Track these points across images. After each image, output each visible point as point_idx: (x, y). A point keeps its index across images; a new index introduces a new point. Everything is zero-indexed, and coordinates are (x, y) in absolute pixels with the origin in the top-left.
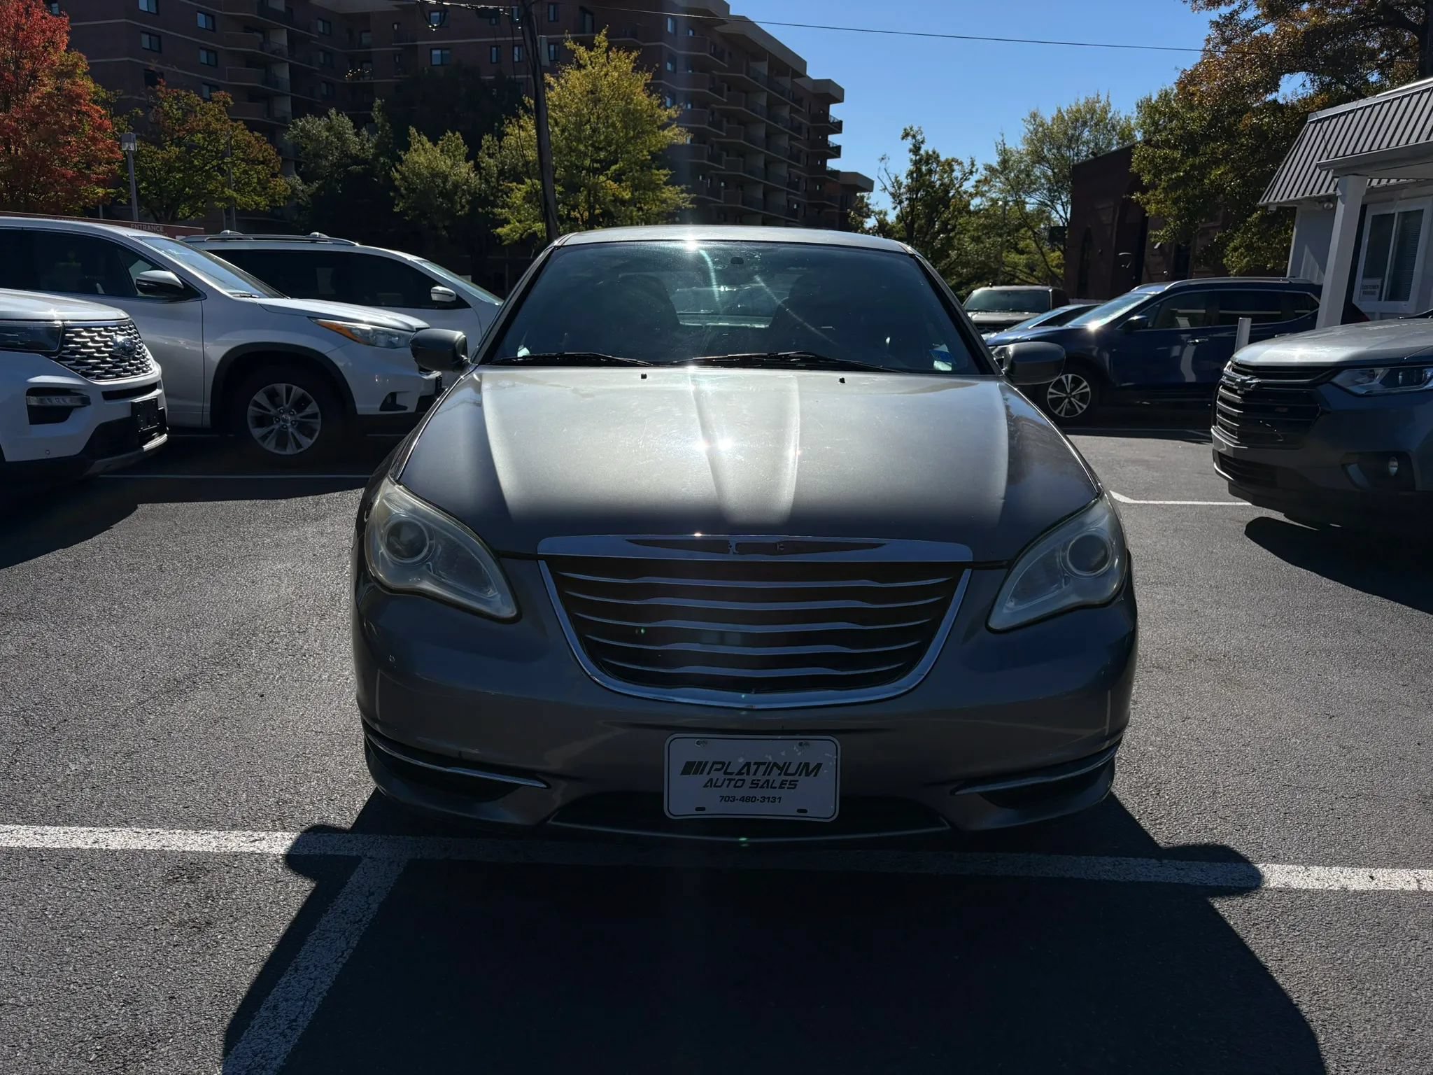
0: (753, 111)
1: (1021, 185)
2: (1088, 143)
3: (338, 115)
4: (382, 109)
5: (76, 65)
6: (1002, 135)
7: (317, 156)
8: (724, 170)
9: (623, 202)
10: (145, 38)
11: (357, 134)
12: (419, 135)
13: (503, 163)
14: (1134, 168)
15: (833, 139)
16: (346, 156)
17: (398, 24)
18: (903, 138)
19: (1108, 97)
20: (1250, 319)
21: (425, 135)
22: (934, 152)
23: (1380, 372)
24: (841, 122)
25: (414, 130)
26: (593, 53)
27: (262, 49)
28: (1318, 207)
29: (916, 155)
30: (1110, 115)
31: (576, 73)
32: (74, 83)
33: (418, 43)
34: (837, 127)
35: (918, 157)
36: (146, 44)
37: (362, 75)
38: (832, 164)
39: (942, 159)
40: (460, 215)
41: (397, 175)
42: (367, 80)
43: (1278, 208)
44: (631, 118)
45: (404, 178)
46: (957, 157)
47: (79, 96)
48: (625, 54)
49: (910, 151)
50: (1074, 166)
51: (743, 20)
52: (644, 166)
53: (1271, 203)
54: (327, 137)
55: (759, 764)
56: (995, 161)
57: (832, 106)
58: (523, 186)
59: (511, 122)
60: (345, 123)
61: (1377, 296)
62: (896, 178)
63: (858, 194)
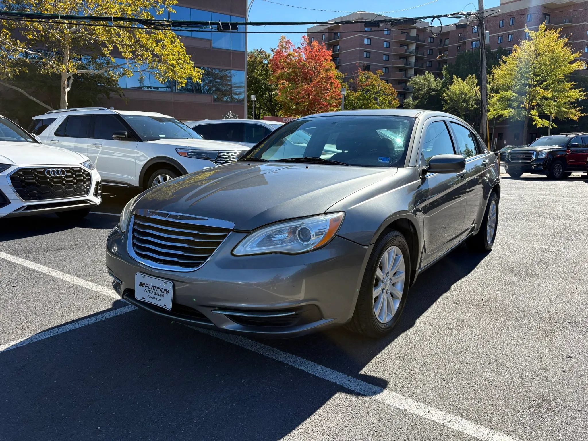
3: (429, 73)
4: (446, 69)
5: (331, 66)
7: (419, 90)
9: (547, 99)
10: (365, 53)
11: (435, 80)
12: (457, 78)
13: (493, 86)
16: (430, 89)
17: (461, 34)
21: (460, 78)
25: (455, 76)
26: (538, 33)
27: (406, 52)
31: (529, 43)
32: (330, 73)
33: (467, 40)
36: (365, 56)
37: (444, 56)
40: (471, 110)
41: (446, 95)
42: (445, 58)
44: (555, 60)
45: (448, 96)
47: (331, 77)
48: (554, 30)
52: (560, 81)
54: (423, 82)
58: (498, 95)
59: (496, 68)
60: (430, 76)
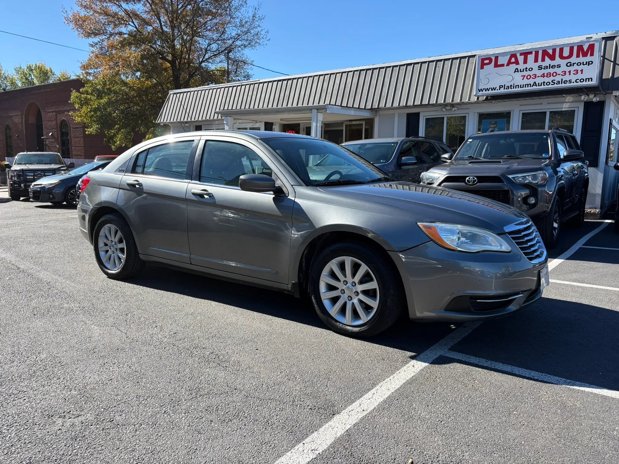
28: (182, 125)
43: (164, 124)
53: (161, 122)
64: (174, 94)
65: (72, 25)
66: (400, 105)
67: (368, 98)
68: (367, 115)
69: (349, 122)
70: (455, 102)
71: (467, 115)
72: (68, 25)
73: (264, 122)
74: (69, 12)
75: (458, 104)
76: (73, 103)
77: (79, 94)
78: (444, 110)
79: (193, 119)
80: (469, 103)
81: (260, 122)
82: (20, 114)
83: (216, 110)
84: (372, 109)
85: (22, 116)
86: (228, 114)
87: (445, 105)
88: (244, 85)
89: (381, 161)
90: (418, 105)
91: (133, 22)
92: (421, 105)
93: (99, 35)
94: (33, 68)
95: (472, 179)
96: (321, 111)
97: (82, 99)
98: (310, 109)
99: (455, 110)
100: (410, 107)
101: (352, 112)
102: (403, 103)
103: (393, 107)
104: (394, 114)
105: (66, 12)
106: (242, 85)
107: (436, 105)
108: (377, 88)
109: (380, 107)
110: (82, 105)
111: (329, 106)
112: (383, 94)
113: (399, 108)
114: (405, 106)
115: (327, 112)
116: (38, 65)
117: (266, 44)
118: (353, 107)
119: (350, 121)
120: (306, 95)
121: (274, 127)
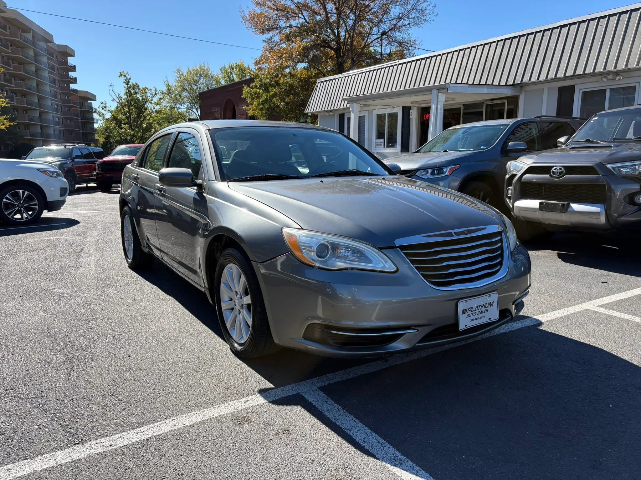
0: (26, 58)
1: (177, 100)
2: (203, 84)
6: (167, 78)
8: (14, 87)
14: (244, 96)
15: (72, 74)
18: (120, 76)
19: (208, 65)
20: (326, 157)
22: (136, 84)
23: (430, 171)
24: (75, 66)
28: (327, 114)
29: (128, 85)
30: (210, 72)
34: (74, 69)
35: (128, 86)
38: (73, 86)
39: (141, 87)
43: (312, 114)
46: (147, 87)
49: (124, 83)
50: (200, 93)
51: (15, 12)
53: (309, 112)
55: (479, 306)
56: (164, 89)
57: (68, 58)
61: (383, 146)
62: (119, 95)
63: (89, 102)
64: (322, 82)
65: (248, 24)
66: (548, 78)
67: (511, 72)
68: (508, 92)
69: (489, 102)
70: (618, 68)
71: (637, 85)
72: (245, 24)
73: (401, 107)
74: (245, 12)
75: (622, 71)
76: (246, 98)
77: (249, 89)
78: (605, 80)
79: (335, 108)
80: (638, 68)
81: (397, 106)
82: (219, 109)
83: (343, 97)
84: (514, 85)
85: (221, 112)
86: (353, 101)
87: (605, 74)
88: (384, 68)
89: (482, 147)
90: (571, 76)
91: (302, 13)
92: (574, 76)
93: (272, 30)
94: (234, 67)
95: (558, 170)
96: (442, 91)
97: (253, 93)
98: (429, 90)
99: (619, 80)
100: (560, 79)
101: (485, 90)
102: (552, 75)
103: (539, 81)
104: (543, 89)
105: (243, 11)
106: (382, 68)
107: (594, 74)
108: (522, 59)
109: (523, 82)
110: (253, 99)
111: (451, 85)
112: (528, 67)
113: (547, 81)
114: (554, 79)
115: (448, 91)
116: (238, 63)
117: (433, 21)
118: (486, 84)
119: (492, 100)
120: (443, 74)
121: (411, 111)
